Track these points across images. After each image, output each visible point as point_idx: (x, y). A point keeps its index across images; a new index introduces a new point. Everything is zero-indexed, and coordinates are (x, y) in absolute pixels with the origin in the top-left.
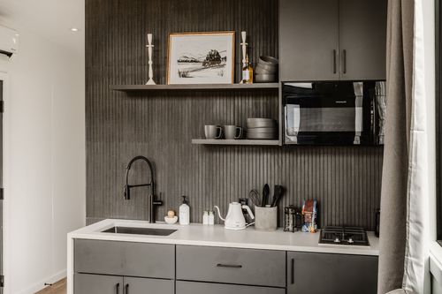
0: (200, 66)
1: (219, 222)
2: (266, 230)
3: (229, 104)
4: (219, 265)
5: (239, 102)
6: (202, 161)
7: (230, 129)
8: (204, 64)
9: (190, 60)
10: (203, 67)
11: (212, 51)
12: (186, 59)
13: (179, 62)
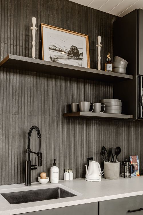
0: (66, 55)
7: (98, 106)
9: (58, 49)
10: (68, 57)
11: (73, 46)
12: (55, 48)
13: (50, 48)
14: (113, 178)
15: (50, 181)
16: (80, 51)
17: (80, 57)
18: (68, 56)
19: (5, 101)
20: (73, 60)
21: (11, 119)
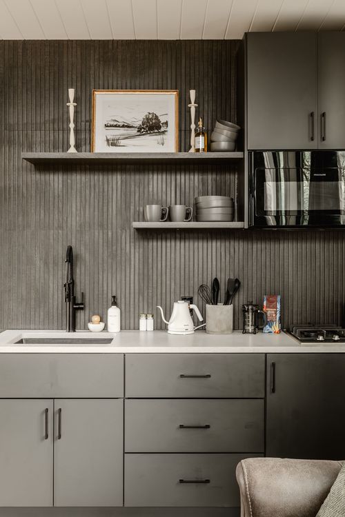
0: (134, 132)
1: (161, 327)
2: (222, 332)
3: (169, 181)
4: (182, 376)
5: (182, 178)
6: (134, 251)
7: (179, 210)
8: (140, 129)
9: (121, 124)
10: (139, 133)
11: (150, 113)
12: (115, 123)
13: (106, 126)
14: (213, 332)
15: (105, 329)
16: (163, 120)
17: (162, 129)
18: (138, 131)
19: (42, 212)
20: (147, 137)
21: (51, 237)
